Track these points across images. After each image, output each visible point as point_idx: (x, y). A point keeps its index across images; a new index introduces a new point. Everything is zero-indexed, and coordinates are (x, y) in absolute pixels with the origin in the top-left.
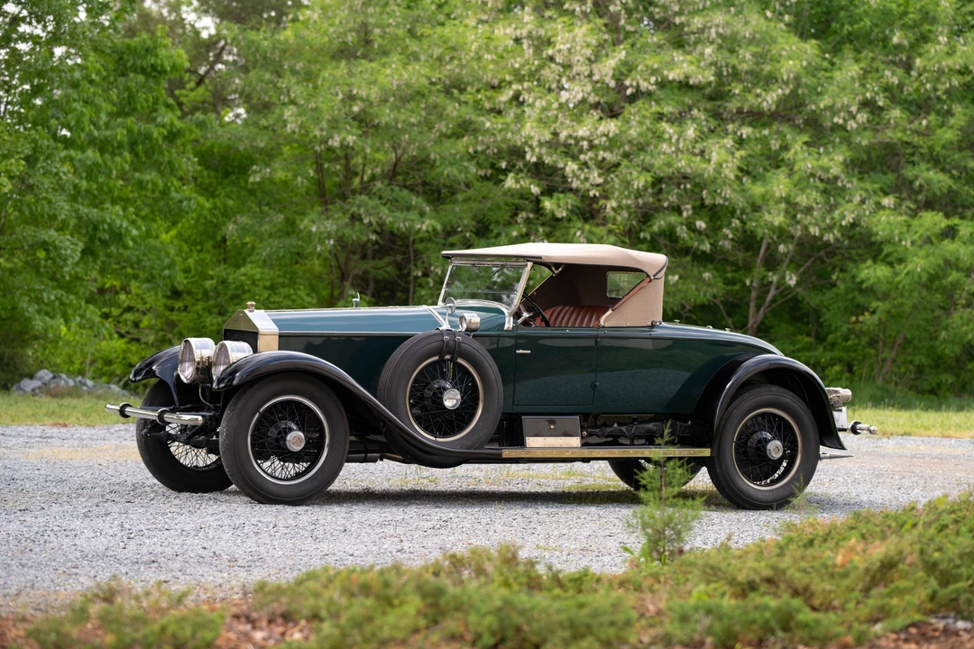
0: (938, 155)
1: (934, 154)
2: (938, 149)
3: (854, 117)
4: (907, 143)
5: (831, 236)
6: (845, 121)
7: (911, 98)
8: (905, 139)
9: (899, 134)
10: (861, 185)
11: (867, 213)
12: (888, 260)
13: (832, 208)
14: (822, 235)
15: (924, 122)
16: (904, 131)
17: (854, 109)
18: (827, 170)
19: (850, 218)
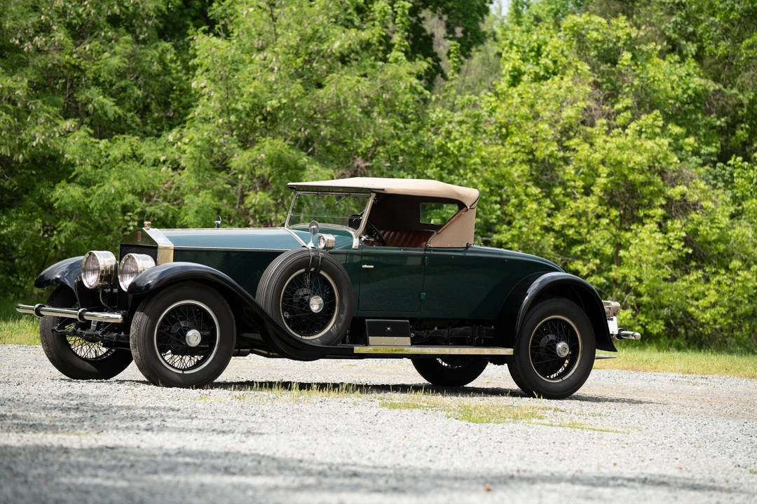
0: (104, 82)
1: (101, 80)
2: (104, 74)
3: (31, 39)
4: (74, 66)
5: (21, 156)
6: (21, 42)
7: (75, 21)
8: (73, 62)
9: (67, 57)
10: (45, 107)
11: (57, 135)
12: (78, 179)
13: (18, 130)
14: (12, 156)
15: (88, 47)
16: (71, 54)
17: (31, 31)
18: (11, 90)
19: (39, 139)
